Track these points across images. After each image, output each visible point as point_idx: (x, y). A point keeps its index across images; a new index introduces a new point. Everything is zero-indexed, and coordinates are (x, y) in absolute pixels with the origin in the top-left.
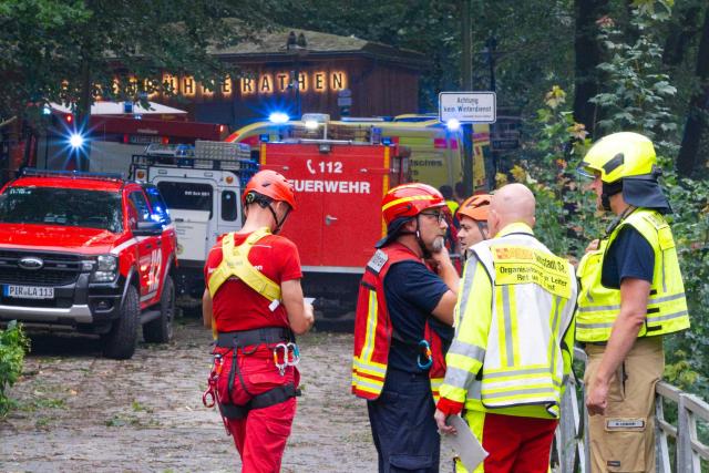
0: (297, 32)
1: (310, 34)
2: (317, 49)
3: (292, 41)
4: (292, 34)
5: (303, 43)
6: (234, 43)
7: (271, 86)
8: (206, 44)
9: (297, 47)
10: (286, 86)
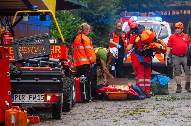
0: (184, 2)
1: (186, 2)
2: (188, 5)
3: (182, 3)
4: (183, 2)
5: (185, 4)
6: (170, 4)
7: (178, 13)
8: (164, 4)
9: (184, 4)
10: (181, 12)
